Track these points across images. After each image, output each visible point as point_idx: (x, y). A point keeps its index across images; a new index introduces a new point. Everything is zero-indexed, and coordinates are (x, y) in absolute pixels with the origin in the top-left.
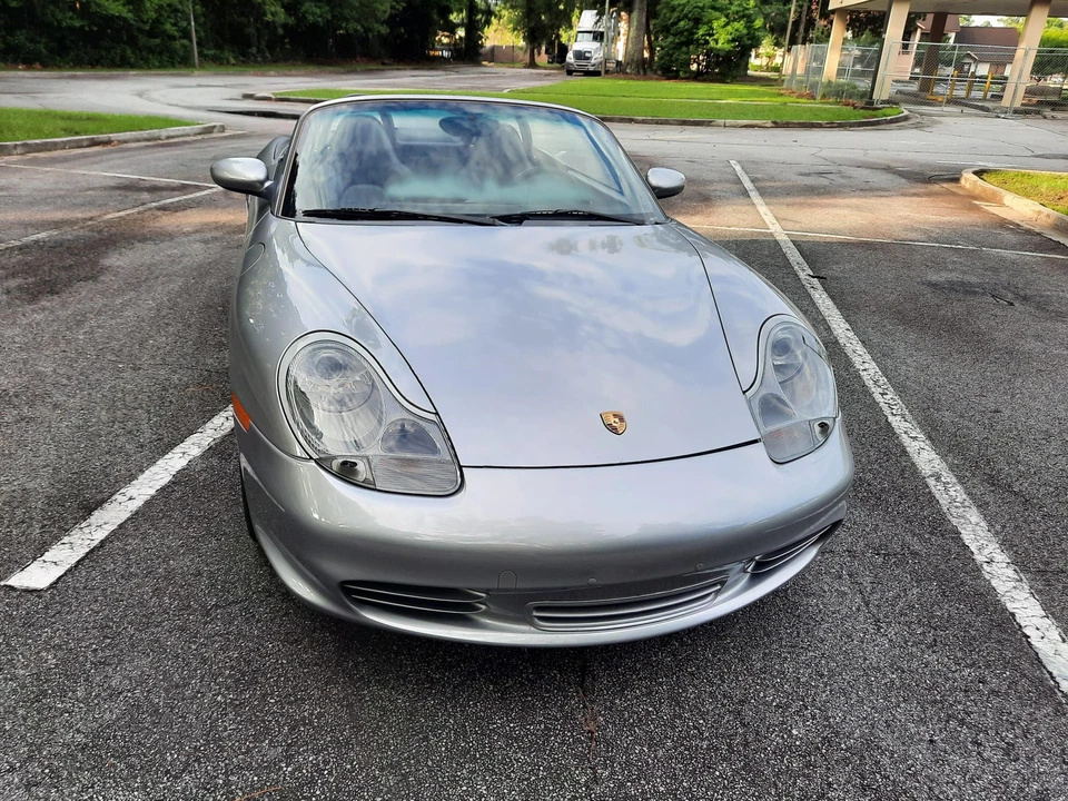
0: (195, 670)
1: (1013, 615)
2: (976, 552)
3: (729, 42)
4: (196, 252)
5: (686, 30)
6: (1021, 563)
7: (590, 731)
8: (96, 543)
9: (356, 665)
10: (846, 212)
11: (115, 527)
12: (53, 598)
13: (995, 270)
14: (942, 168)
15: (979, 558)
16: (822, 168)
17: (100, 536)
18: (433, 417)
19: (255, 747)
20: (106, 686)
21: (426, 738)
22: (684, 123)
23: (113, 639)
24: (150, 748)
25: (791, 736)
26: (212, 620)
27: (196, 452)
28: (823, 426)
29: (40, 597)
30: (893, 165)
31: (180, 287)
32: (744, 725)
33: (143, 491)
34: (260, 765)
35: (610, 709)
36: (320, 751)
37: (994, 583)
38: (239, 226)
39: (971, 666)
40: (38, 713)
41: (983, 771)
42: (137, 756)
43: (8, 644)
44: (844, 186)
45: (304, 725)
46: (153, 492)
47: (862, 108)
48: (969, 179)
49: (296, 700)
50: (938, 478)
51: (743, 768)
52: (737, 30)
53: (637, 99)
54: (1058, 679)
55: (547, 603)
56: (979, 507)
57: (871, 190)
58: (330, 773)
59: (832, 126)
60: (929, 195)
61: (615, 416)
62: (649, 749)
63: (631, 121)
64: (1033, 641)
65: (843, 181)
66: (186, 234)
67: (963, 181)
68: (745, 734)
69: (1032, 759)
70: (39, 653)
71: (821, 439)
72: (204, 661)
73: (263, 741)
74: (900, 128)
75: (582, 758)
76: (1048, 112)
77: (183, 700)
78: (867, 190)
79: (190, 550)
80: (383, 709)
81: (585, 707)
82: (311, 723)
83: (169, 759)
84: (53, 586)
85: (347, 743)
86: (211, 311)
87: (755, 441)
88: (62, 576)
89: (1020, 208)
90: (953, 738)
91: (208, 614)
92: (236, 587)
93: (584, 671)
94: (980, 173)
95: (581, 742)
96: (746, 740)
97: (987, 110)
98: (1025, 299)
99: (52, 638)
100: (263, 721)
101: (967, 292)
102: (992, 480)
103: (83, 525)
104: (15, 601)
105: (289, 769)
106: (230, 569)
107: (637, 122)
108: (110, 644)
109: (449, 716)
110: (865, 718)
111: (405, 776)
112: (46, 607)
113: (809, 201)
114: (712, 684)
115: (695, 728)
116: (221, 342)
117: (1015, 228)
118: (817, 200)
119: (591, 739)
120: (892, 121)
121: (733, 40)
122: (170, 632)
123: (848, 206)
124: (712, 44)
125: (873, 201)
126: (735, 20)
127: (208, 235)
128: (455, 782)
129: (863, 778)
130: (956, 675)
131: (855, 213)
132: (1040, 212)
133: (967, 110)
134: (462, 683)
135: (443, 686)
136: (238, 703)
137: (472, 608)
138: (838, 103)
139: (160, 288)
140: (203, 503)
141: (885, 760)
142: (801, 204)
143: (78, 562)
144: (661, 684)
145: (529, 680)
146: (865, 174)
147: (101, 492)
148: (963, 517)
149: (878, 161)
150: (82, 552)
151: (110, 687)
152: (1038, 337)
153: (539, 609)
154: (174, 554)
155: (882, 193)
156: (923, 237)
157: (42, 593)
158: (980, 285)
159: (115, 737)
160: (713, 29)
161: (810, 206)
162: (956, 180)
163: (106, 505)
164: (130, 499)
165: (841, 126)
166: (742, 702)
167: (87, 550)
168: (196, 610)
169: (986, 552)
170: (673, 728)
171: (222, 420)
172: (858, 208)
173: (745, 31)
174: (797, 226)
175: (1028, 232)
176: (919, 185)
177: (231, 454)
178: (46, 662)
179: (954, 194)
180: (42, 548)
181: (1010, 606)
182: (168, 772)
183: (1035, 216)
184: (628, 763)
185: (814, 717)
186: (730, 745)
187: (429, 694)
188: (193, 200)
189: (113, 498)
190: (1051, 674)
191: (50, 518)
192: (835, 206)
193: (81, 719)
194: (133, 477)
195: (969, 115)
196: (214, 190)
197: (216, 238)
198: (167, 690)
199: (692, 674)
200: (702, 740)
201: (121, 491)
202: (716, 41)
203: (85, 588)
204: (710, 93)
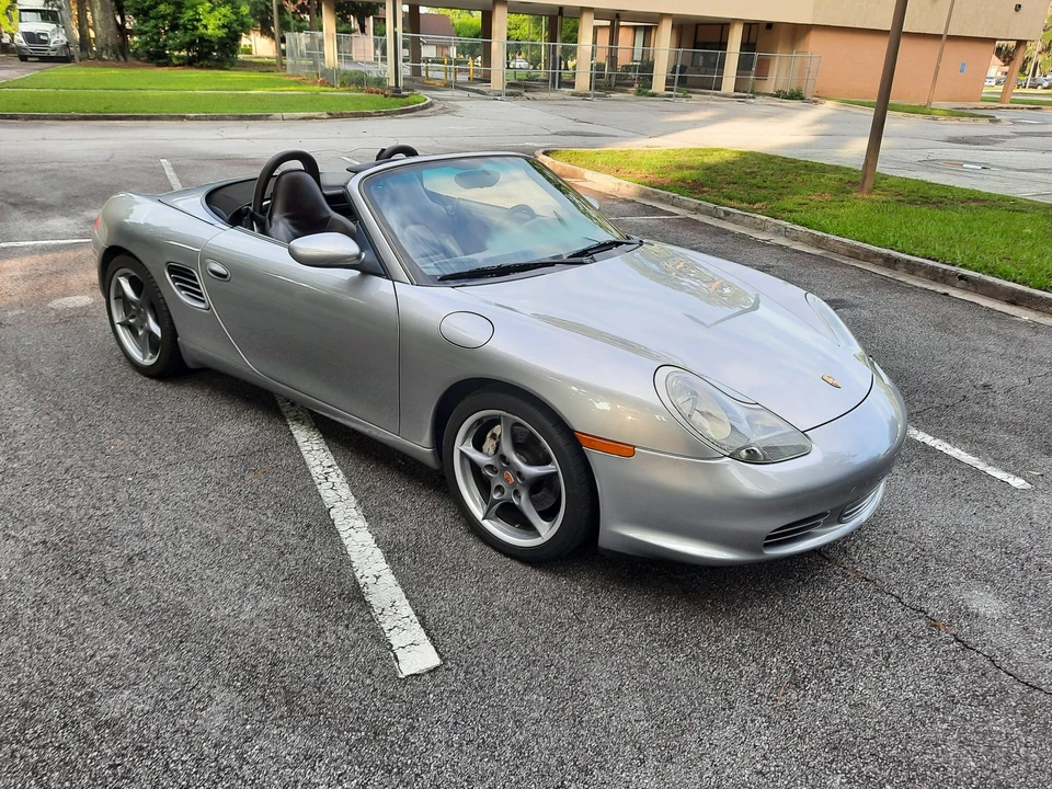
3: (219, 28)
5: (169, 14)
7: (863, 577)
8: (414, 617)
9: (713, 605)
11: (406, 600)
12: (458, 665)
17: (406, 609)
18: (758, 406)
19: (741, 671)
20: (603, 691)
21: (807, 620)
22: (241, 118)
24: (693, 704)
26: (590, 623)
27: (361, 523)
29: (449, 669)
32: (910, 542)
33: (375, 568)
36: (773, 655)
41: (1004, 517)
42: (693, 711)
46: (385, 565)
48: (545, 160)
49: (716, 638)
51: (937, 561)
52: (224, 16)
54: (974, 466)
59: (379, 114)
61: (829, 377)
62: (895, 572)
63: (182, 118)
64: (945, 452)
68: (916, 546)
69: (1009, 504)
72: (631, 646)
73: (739, 666)
74: (435, 114)
76: (526, 94)
77: (661, 672)
79: (492, 590)
80: (763, 618)
81: (844, 568)
83: (711, 702)
84: (443, 658)
88: (436, 650)
91: (580, 621)
94: (546, 153)
96: (920, 548)
97: (483, 93)
99: (512, 687)
103: (378, 611)
105: (775, 671)
107: (189, 119)
110: (943, 516)
117: (615, 199)
119: (868, 580)
120: (424, 107)
121: (224, 26)
124: (201, 30)
126: (220, 5)
129: (977, 542)
130: (943, 480)
132: (619, 183)
133: (472, 94)
134: (777, 586)
135: (771, 592)
136: (691, 656)
138: (361, 91)
141: (973, 530)
143: (428, 635)
147: (341, 583)
150: (417, 629)
151: (606, 690)
154: (487, 598)
157: (445, 666)
160: (199, 14)
163: (364, 590)
165: (386, 114)
167: (418, 624)
171: (331, 492)
173: (234, 17)
175: (626, 201)
178: (538, 701)
183: (617, 187)
186: (918, 554)
187: (772, 599)
189: (362, 581)
190: (969, 464)
191: (339, 619)
193: (626, 714)
194: (346, 562)
195: (475, 98)
198: (643, 672)
201: (358, 575)
202: (206, 27)
203: (469, 648)
204: (230, 83)
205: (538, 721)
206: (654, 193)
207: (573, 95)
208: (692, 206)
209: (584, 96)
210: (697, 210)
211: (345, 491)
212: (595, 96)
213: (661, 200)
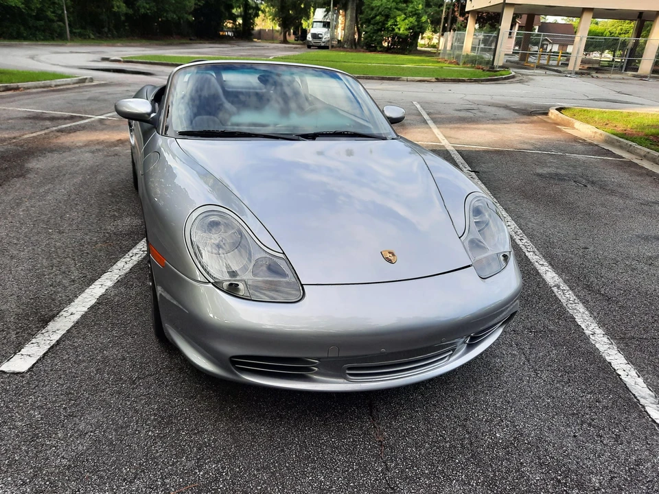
0: (132, 417)
1: (610, 363)
2: (585, 329)
3: (407, 29)
4: (88, 159)
5: (381, 22)
6: (611, 333)
7: (380, 441)
8: (54, 342)
9: (232, 410)
10: (484, 132)
11: (65, 332)
12: (31, 377)
13: (574, 167)
14: (537, 107)
15: (587, 332)
16: (468, 107)
17: (56, 337)
18: (282, 256)
19: (177, 462)
20: (76, 429)
21: (283, 451)
22: (383, 79)
23: (76, 401)
24: (111, 466)
25: (496, 437)
26: (137, 386)
27: (109, 284)
28: (505, 256)
29: (23, 377)
30: (509, 105)
31: (81, 181)
32: (468, 433)
33: (79, 309)
34: (182, 472)
35: (390, 427)
36: (218, 462)
37: (597, 346)
38: (113, 142)
39: (590, 393)
40: (35, 448)
41: (605, 451)
42: (104, 471)
43: (7, 407)
44: (483, 117)
45: (206, 447)
46: (86, 309)
47: (488, 71)
48: (553, 113)
49: (198, 432)
50: (558, 287)
51: (472, 457)
52: (411, 23)
53: (353, 64)
54: (638, 398)
55: (355, 365)
56: (583, 303)
57: (498, 119)
58: (227, 474)
59: (471, 81)
60: (532, 122)
61: (390, 253)
62: (416, 448)
64: (623, 377)
65: (481, 114)
66: (80, 147)
67: (550, 114)
68: (469, 438)
69: (630, 443)
70: (29, 411)
71: (504, 264)
72: (136, 411)
73: (182, 458)
74: (511, 83)
75: (378, 456)
76: (594, 74)
77: (127, 435)
78: (495, 120)
79: (115, 344)
80: (253, 434)
81: (375, 427)
82: (210, 445)
83: (124, 471)
84: (30, 369)
85: (234, 456)
86: (104, 196)
87: (469, 266)
88: (35, 363)
89: (584, 130)
90: (586, 433)
91: (134, 382)
92: (149, 366)
93: (371, 407)
94: (559, 110)
95: (376, 448)
96: (471, 441)
97: (560, 72)
98: (593, 183)
99: (35, 402)
100: (180, 446)
101: (559, 179)
102: (589, 287)
103: (43, 332)
104: (7, 380)
105: (201, 473)
106: (144, 355)
108: (74, 404)
109: (294, 436)
110: (536, 425)
111: (273, 473)
112: (28, 383)
113: (463, 126)
114: (447, 410)
115: (441, 436)
116: (114, 215)
117: (583, 142)
118: (467, 126)
119: (381, 445)
120: (505, 79)
121: (409, 29)
122: (112, 395)
123: (485, 129)
124: (397, 30)
125: (499, 126)
126: (410, 16)
127: (94, 148)
128: (304, 475)
129: (540, 459)
130: (583, 398)
131: (490, 133)
132: (596, 132)
133: (548, 72)
134: (299, 417)
135: (288, 419)
136: (162, 435)
137: (309, 370)
138: (473, 67)
139: (68, 182)
140: (119, 315)
141: (550, 448)
142: (458, 128)
143: (44, 354)
144: (417, 411)
145: (339, 413)
146: (493, 110)
147: (51, 310)
148: (575, 309)
149: (499, 102)
150: (45, 348)
151: (78, 430)
152: (603, 205)
153: (350, 369)
154: (106, 347)
155: (505, 122)
156: (531, 147)
157: (24, 374)
158: (566, 175)
159: (87, 460)
160: (397, 22)
161: (464, 129)
162: (546, 114)
163: (55, 318)
164: (72, 314)
165: (476, 81)
166: (466, 420)
167: (49, 347)
168: (126, 381)
169: (590, 328)
170: (428, 436)
171: (123, 264)
172: (491, 130)
173: (416, 23)
174: (458, 141)
175: (591, 144)
176: (525, 117)
177: (132, 285)
178: (34, 416)
179: (545, 122)
180: (18, 348)
181: (608, 359)
182: (125, 479)
183: (593, 134)
184: (405, 458)
185: (507, 426)
186: (462, 444)
187: (281, 424)
188: (79, 125)
189: (60, 314)
190: (634, 395)
191: (21, 327)
192: (479, 129)
193: (64, 450)
194: (70, 301)
195: (550, 75)
196: (93, 119)
197: (99, 150)
198: (115, 430)
199: (434, 405)
200: (446, 442)
201: (65, 309)
202: (399, 29)
203: (51, 370)
204: (397, 61)
205: (15, 427)
206: (618, 141)
207: (635, 76)
208: (642, 153)
209: (642, 77)
210: (645, 157)
211: (130, 265)
212: (651, 77)
213: (621, 147)
